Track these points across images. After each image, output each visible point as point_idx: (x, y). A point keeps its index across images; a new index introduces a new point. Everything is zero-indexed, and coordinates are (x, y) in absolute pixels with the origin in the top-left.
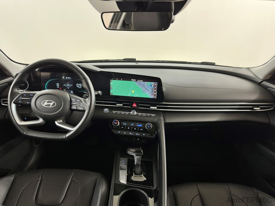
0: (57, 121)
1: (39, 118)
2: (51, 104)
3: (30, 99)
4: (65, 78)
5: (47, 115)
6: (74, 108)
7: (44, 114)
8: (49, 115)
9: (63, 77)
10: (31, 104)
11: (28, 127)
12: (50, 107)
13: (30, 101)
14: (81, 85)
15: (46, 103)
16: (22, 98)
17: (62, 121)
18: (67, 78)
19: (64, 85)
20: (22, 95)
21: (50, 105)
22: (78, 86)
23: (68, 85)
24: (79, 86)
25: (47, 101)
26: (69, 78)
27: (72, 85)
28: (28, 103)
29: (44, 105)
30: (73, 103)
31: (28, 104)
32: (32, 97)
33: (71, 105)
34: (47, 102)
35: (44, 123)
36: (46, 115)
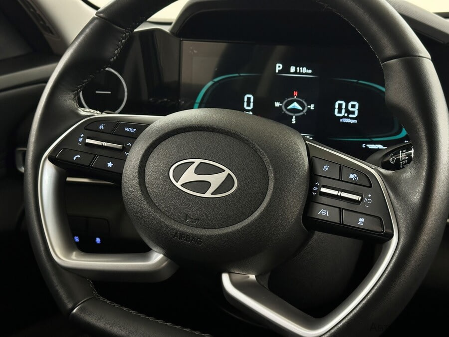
0: (229, 273)
1: (150, 244)
2: (216, 180)
3: (119, 146)
4: (286, 69)
5: (187, 236)
6: (323, 213)
7: (175, 226)
8: (195, 238)
9: (279, 67)
10: (122, 174)
11: (95, 282)
12: (208, 195)
13: (120, 156)
14: (356, 110)
15: (190, 175)
16: (88, 141)
17: (252, 277)
18: (293, 69)
19: (277, 104)
20: (91, 127)
21: (208, 184)
22: (340, 112)
23: (295, 105)
24: (347, 111)
25: (197, 162)
26: (304, 70)
27: (312, 107)
28: (110, 165)
29: (178, 185)
30: (323, 190)
31: (109, 171)
32: (133, 138)
33: (311, 200)
34: (198, 171)
35: (167, 276)
36: (182, 235)
